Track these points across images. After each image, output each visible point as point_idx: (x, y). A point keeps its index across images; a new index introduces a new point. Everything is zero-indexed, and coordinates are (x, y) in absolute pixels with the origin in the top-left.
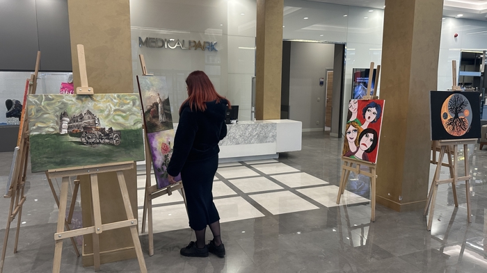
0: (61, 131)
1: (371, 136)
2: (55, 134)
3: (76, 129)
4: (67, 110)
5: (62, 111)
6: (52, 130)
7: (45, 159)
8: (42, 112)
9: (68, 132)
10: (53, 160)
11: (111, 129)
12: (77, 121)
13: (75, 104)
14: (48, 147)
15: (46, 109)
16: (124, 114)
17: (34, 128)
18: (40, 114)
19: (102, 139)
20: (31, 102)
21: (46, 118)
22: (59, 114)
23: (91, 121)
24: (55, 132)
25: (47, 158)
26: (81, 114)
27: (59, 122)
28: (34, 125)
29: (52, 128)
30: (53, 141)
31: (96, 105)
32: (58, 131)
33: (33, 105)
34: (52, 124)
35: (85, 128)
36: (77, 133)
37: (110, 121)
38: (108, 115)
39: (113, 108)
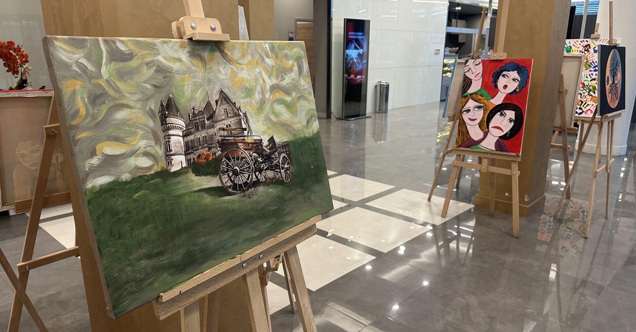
0: (170, 163)
1: (511, 114)
2: (158, 174)
3: (205, 151)
4: (175, 93)
5: (162, 97)
6: (145, 162)
7: (144, 263)
8: (109, 104)
9: (188, 161)
10: (164, 260)
11: (272, 140)
12: (204, 127)
13: (188, 71)
14: (146, 221)
15: (117, 90)
16: (288, 99)
17: (95, 161)
18: (104, 109)
19: (260, 171)
20: (67, 66)
21: (124, 122)
22: (154, 105)
23: (232, 121)
24: (157, 168)
25: (149, 256)
26: (208, 104)
27: (161, 135)
28: (93, 153)
29: (146, 154)
30: (154, 197)
31: (234, 74)
32: (163, 164)
33: (76, 76)
34: (142, 144)
35: (223, 144)
36: (208, 164)
37: (267, 119)
38: (263, 102)
39: (269, 82)
